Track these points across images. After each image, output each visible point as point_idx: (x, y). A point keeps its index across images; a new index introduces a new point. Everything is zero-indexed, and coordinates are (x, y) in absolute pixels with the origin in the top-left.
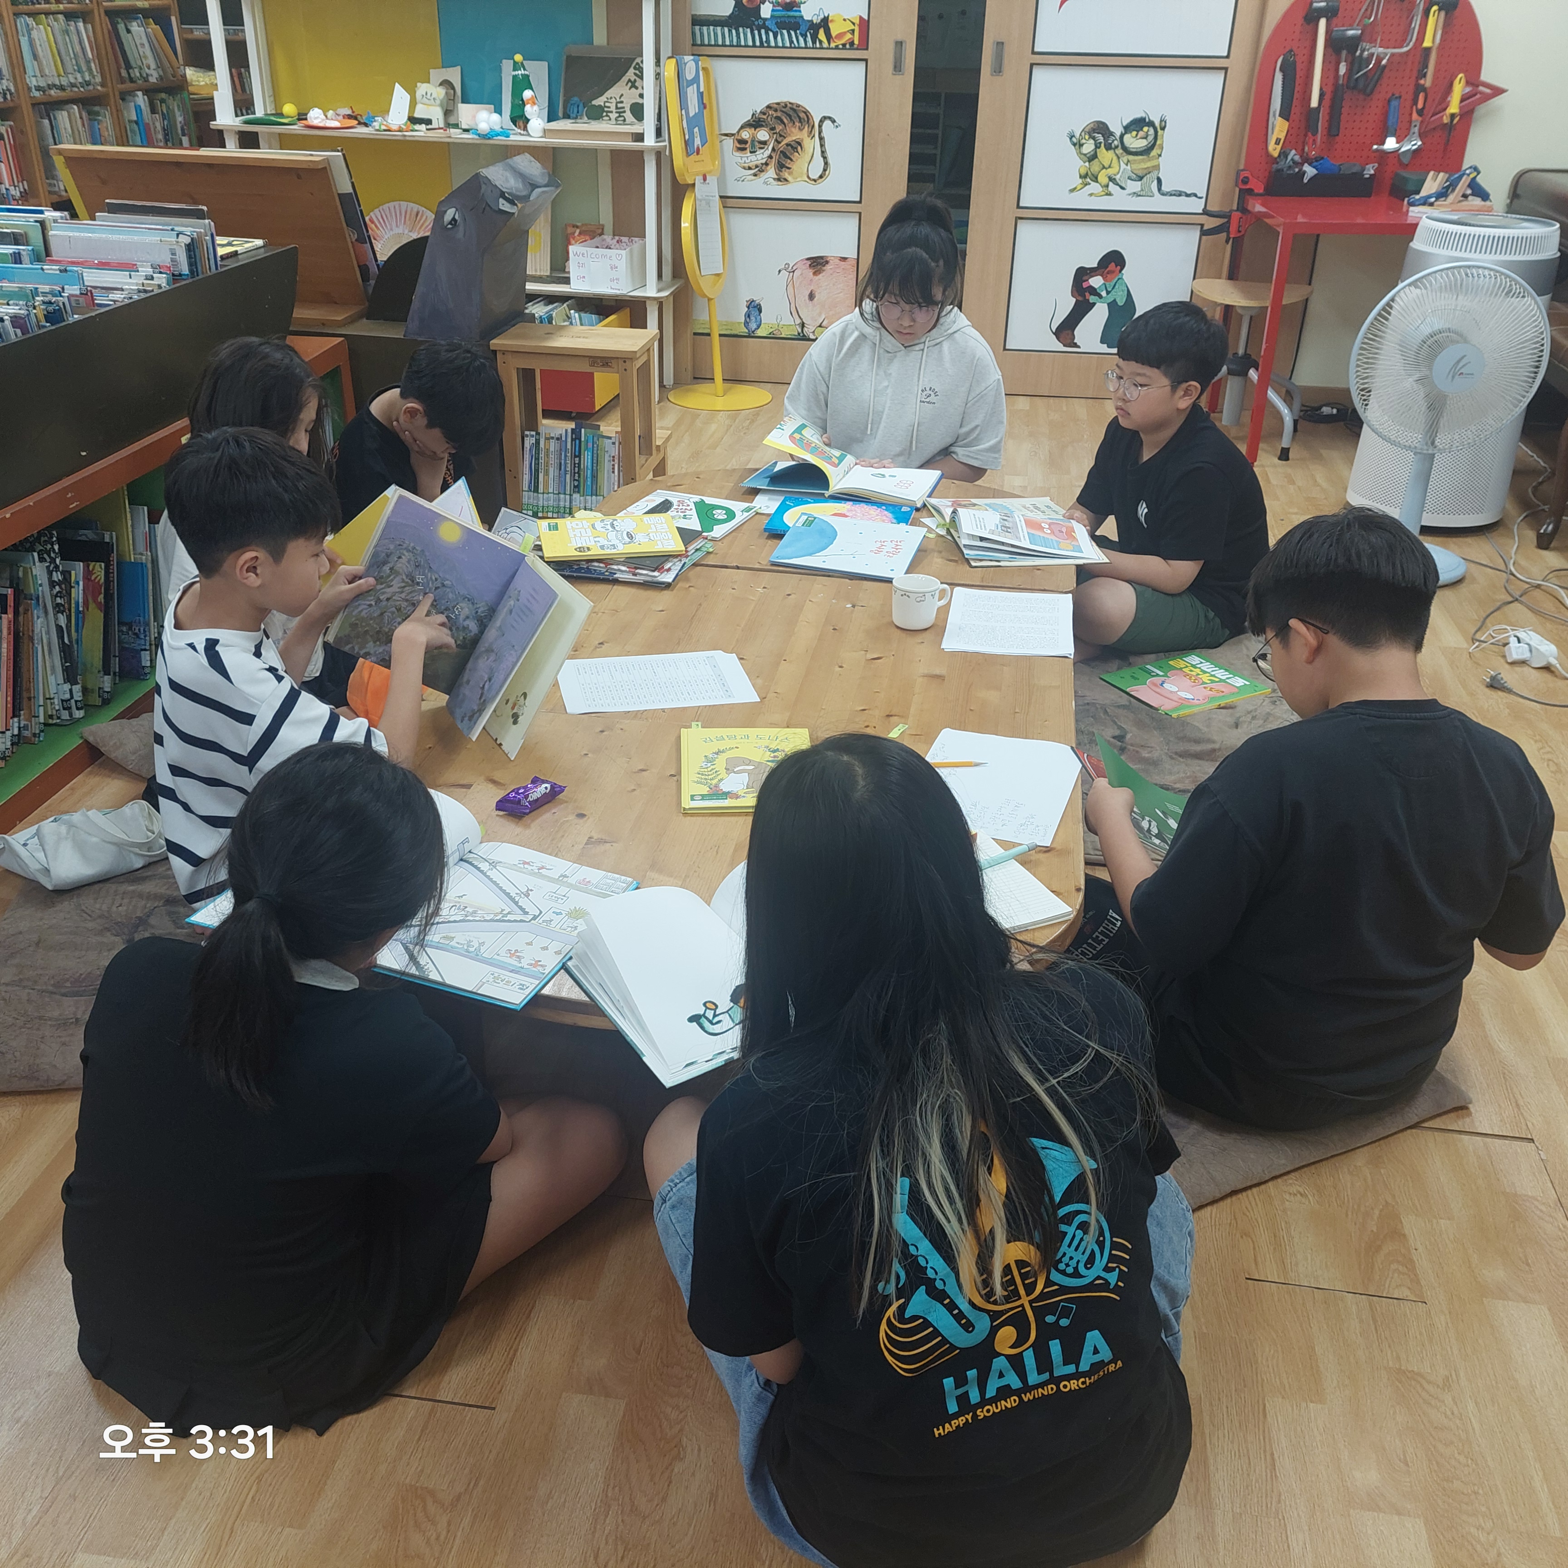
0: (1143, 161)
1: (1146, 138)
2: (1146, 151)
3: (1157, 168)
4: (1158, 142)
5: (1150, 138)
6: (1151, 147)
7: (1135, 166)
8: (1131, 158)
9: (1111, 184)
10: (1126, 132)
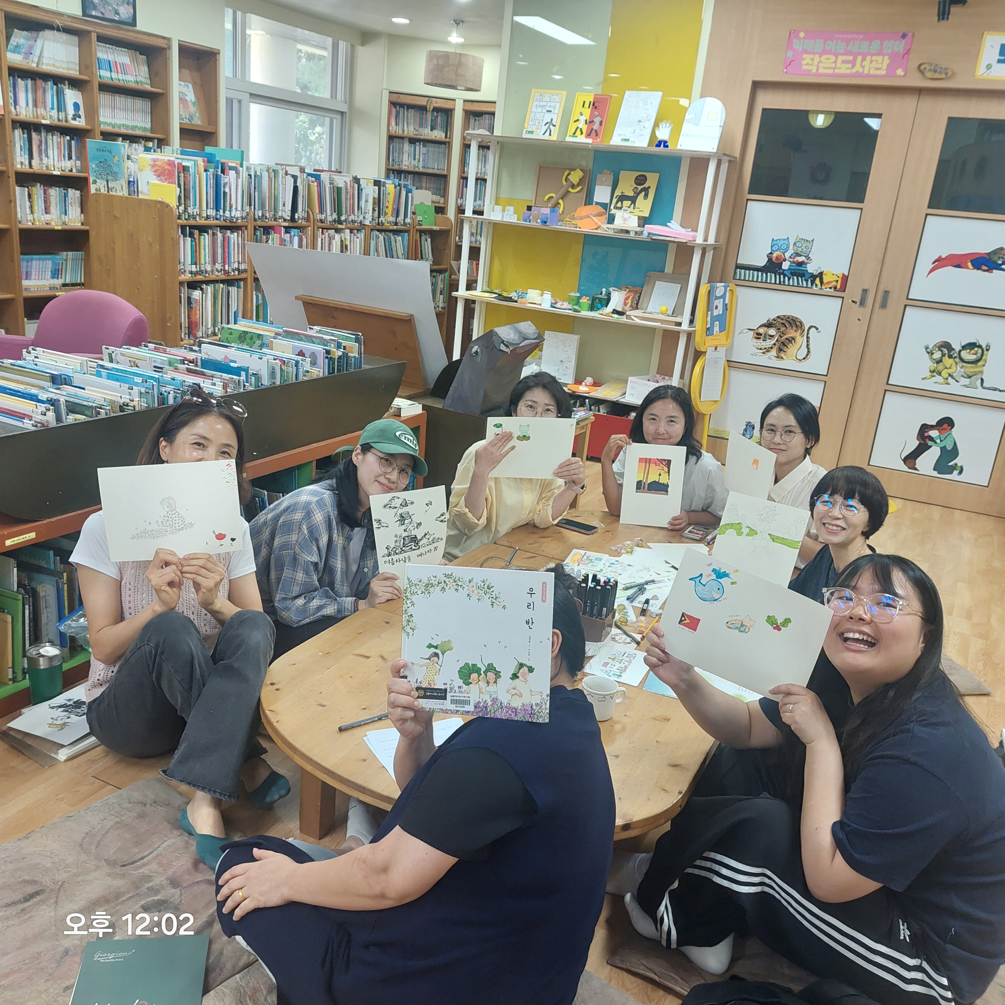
8: (965, 364)
9: (950, 378)
10: (963, 350)
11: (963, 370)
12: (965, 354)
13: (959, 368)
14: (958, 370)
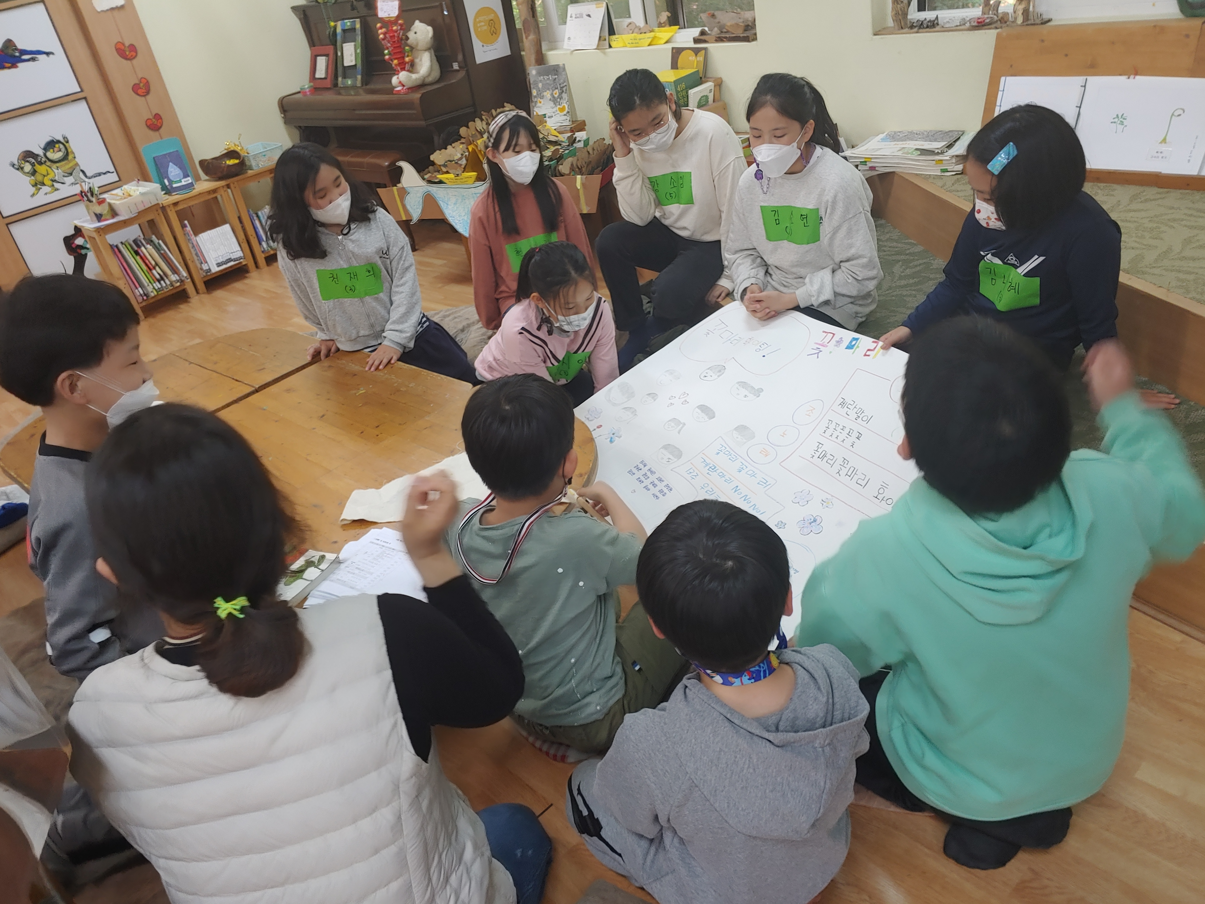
0: (66, 164)
1: (60, 150)
2: (65, 158)
3: (77, 164)
4: (69, 150)
5: (63, 149)
6: (67, 154)
7: (63, 169)
8: (58, 165)
9: (55, 184)
10: (46, 152)
11: (60, 170)
12: (50, 155)
13: (56, 171)
14: (57, 172)
